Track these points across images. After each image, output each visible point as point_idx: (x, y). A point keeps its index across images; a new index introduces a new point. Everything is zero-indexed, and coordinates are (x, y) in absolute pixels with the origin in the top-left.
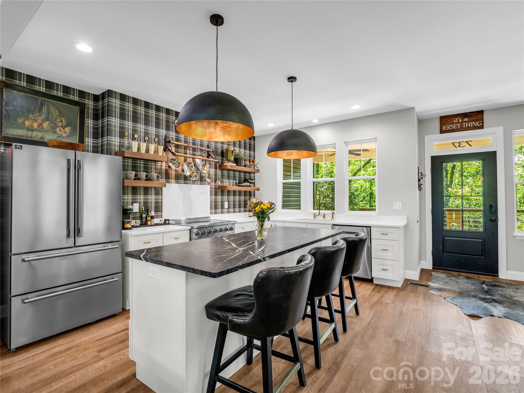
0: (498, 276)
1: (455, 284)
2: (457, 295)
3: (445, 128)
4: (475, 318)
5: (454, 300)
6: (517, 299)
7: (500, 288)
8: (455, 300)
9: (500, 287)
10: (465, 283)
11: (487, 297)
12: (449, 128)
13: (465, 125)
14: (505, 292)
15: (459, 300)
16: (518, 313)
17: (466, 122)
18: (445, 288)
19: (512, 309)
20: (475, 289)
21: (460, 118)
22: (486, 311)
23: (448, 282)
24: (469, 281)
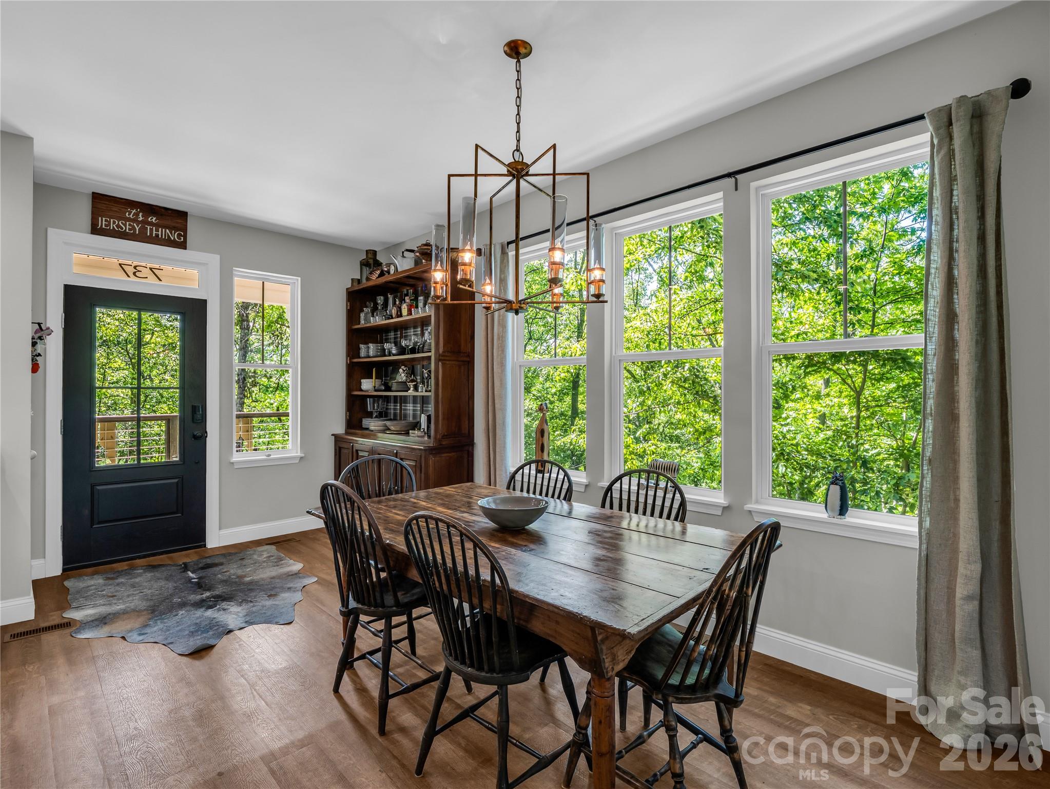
0: (205, 546)
1: (132, 592)
2: (146, 616)
3: (104, 223)
4: (203, 653)
5: (146, 633)
6: (249, 578)
7: (217, 569)
8: (148, 630)
9: (216, 565)
10: (152, 582)
11: (204, 596)
12: (113, 227)
13: (151, 230)
14: (228, 573)
15: (155, 629)
16: (263, 606)
17: (151, 224)
18: (114, 612)
19: (251, 602)
20: (176, 588)
21: (140, 212)
22: (215, 628)
23: (115, 594)
24: (158, 574)
